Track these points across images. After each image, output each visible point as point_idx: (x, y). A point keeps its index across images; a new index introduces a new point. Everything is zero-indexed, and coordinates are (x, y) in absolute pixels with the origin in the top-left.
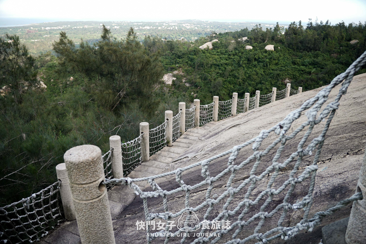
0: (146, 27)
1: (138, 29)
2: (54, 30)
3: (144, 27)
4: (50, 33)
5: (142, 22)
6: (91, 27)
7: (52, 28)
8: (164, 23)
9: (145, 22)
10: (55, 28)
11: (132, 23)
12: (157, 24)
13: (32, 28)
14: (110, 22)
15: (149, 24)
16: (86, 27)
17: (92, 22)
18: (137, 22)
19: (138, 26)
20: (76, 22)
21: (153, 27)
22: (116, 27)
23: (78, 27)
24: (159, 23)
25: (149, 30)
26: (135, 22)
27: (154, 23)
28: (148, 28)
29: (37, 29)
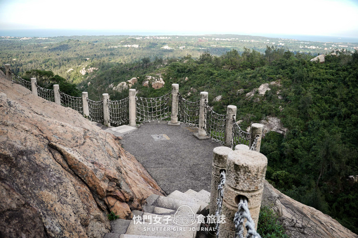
0: (311, 47)
1: (302, 48)
2: (222, 41)
3: (309, 46)
4: (218, 43)
5: (309, 42)
6: (258, 41)
7: (221, 39)
8: (332, 44)
9: (313, 42)
10: (224, 39)
11: (299, 41)
12: (325, 45)
13: (204, 38)
14: (277, 39)
15: (316, 44)
16: (253, 41)
17: (260, 37)
18: (304, 41)
19: (304, 45)
20: (245, 36)
21: (319, 47)
22: (281, 44)
23: (245, 41)
24: (327, 44)
25: (314, 50)
26: (302, 41)
27: (322, 43)
28: (314, 47)
29: (207, 39)
